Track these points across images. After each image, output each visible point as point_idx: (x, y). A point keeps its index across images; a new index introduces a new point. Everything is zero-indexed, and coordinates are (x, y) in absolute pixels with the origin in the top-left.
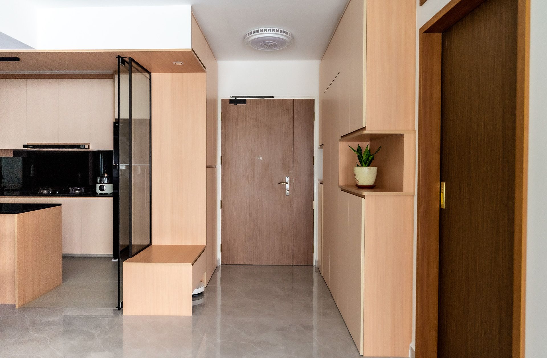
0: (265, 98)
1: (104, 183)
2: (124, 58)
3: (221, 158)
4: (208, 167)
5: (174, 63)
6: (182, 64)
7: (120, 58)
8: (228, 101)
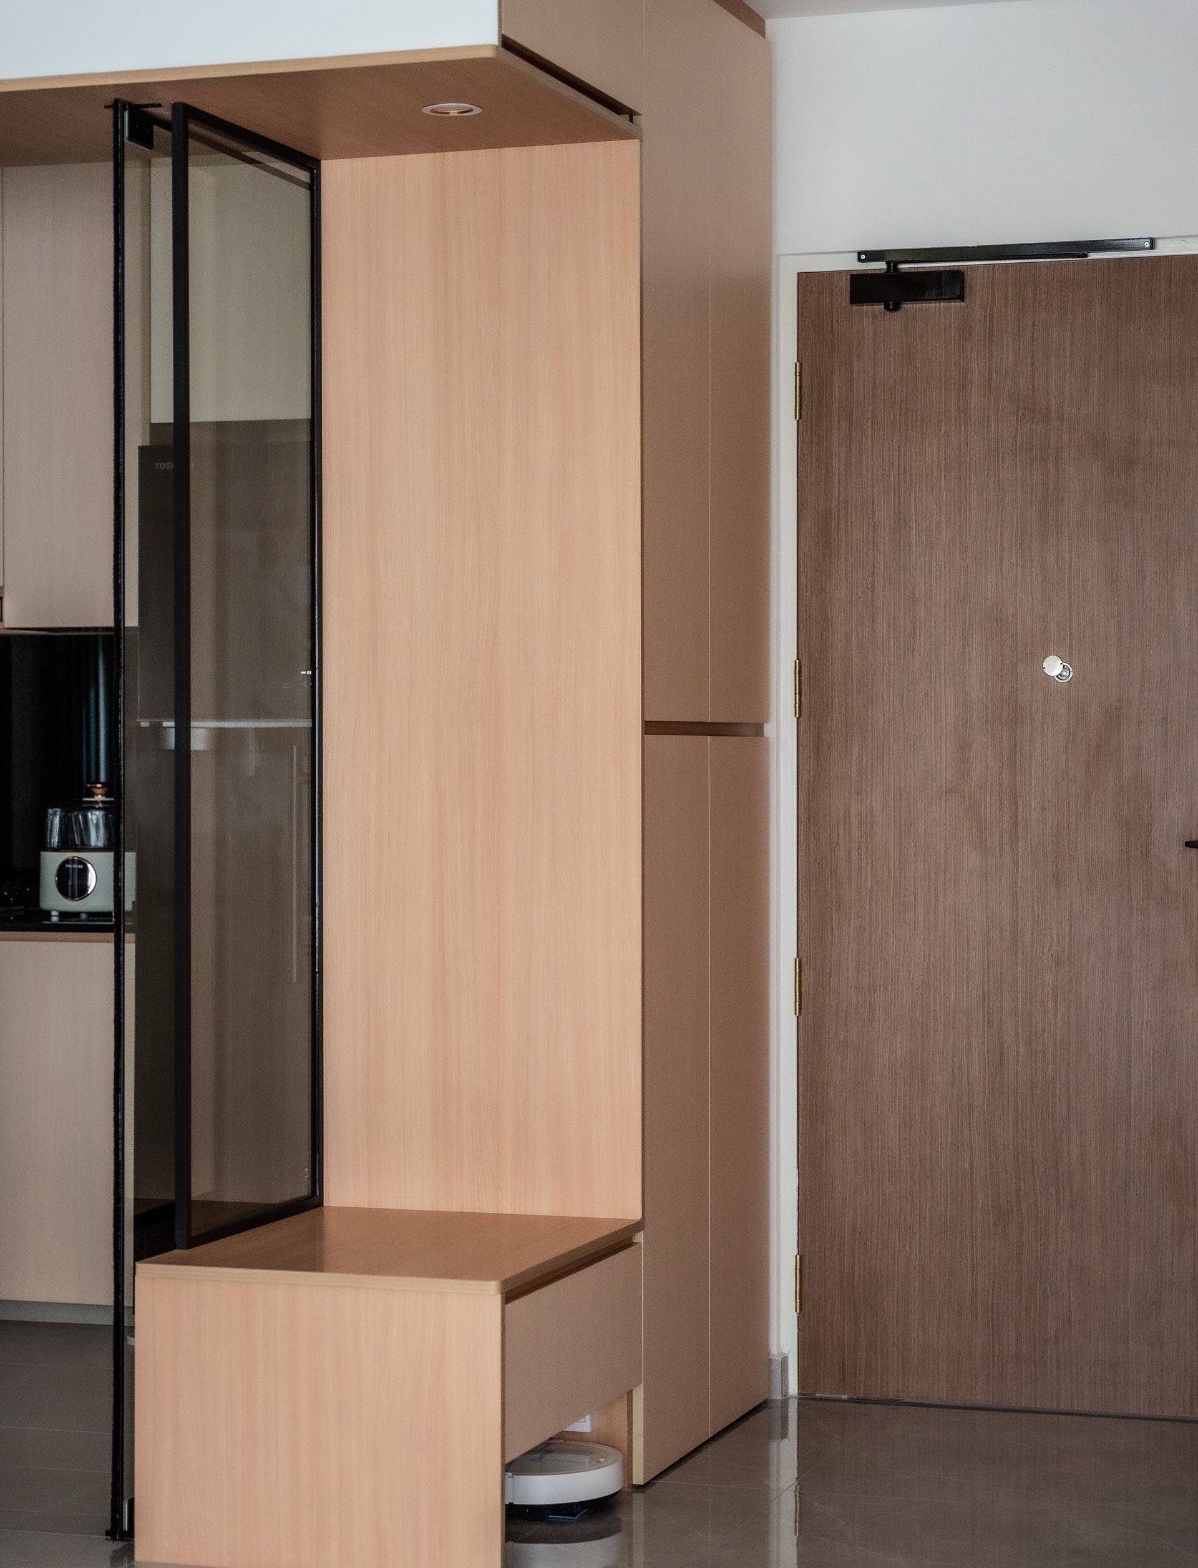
0: (1093, 256)
1: (85, 847)
2: (147, 106)
3: (799, 671)
4: (650, 727)
5: (427, 110)
6: (471, 110)
7: (124, 109)
8: (846, 283)
